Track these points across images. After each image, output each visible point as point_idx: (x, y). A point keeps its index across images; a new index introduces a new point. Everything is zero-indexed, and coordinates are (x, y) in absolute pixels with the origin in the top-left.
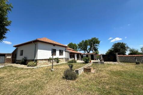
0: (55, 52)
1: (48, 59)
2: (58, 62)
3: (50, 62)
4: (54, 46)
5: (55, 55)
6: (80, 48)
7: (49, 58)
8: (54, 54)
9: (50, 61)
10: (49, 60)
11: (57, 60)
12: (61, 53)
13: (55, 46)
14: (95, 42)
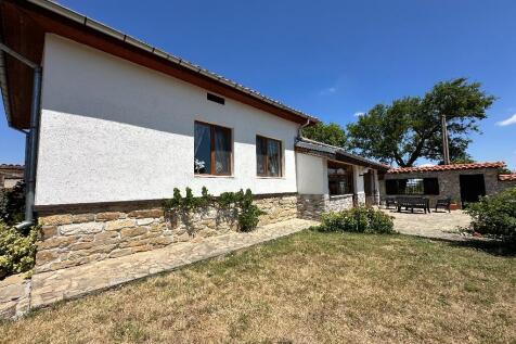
0: (228, 148)
1: (163, 203)
2: (246, 226)
3: (181, 226)
4: (210, 97)
5: (227, 170)
6: (358, 145)
7: (170, 196)
8: (218, 165)
9: (186, 221)
10: (177, 208)
11: (243, 211)
12: (269, 158)
13: (221, 102)
14: (460, 105)
